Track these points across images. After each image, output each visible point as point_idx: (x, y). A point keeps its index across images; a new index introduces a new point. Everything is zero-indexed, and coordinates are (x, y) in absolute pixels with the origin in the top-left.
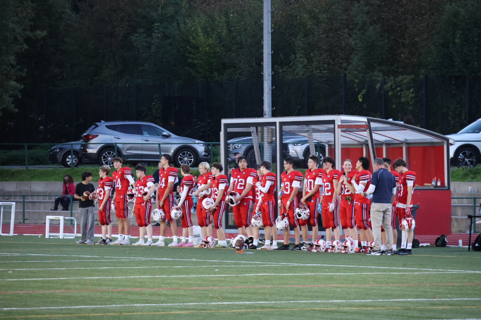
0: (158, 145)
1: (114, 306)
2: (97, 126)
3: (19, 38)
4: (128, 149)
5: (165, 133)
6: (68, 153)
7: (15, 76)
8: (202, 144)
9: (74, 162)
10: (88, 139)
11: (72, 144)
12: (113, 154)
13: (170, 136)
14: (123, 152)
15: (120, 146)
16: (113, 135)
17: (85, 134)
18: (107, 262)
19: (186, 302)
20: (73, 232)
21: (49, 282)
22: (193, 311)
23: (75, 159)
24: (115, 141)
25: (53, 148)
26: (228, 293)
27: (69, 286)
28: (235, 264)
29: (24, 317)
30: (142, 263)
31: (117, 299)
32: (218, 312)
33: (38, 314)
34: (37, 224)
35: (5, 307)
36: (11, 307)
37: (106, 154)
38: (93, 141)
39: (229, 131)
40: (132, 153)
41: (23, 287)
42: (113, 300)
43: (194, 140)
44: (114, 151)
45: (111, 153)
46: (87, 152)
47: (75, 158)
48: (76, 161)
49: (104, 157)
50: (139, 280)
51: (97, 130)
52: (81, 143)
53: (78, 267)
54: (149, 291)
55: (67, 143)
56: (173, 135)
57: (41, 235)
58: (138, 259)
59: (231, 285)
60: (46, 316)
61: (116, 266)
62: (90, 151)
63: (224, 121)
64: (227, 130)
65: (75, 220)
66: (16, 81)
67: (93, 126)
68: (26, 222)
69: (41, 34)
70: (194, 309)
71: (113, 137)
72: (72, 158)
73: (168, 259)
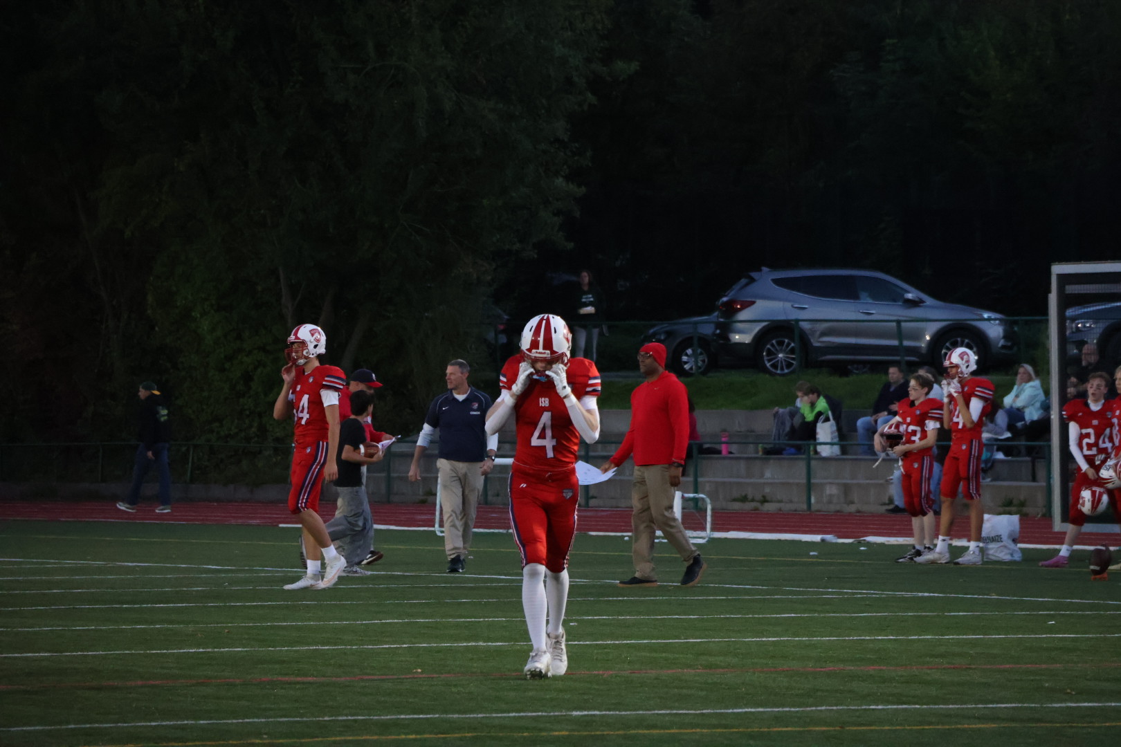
0: (894, 324)
1: (823, 708)
2: (752, 280)
3: (576, 79)
4: (823, 334)
5: (910, 296)
6: (687, 342)
7: (565, 167)
8: (997, 322)
9: (700, 364)
10: (730, 310)
11: (696, 323)
12: (789, 344)
13: (922, 301)
14: (812, 341)
15: (805, 325)
16: (789, 301)
17: (725, 299)
18: (791, 601)
19: (992, 702)
20: (704, 529)
21: (665, 648)
22: (1013, 725)
23: (701, 358)
24: (794, 315)
25: (651, 331)
26: (1087, 680)
27: (711, 659)
28: (1092, 607)
29: (621, 732)
30: (870, 604)
31: (827, 691)
32: (1071, 727)
33: (654, 727)
34: (618, 507)
35: (576, 709)
36: (589, 709)
37: (773, 345)
38: (744, 315)
39: (1070, 292)
40: (834, 343)
41: (608, 660)
42: (819, 693)
43: (979, 312)
44: (792, 339)
45: (784, 342)
46: (729, 340)
47: (701, 354)
48: (703, 361)
49: (769, 353)
50: (871, 645)
51: (754, 288)
52: (715, 320)
53: (727, 613)
54: (900, 673)
55: (681, 321)
56: (929, 301)
57: (630, 534)
58: (860, 593)
59: (1092, 660)
60: (673, 731)
61: (815, 611)
62: (737, 338)
63: (1058, 269)
64: (1064, 290)
65: (708, 501)
66: (568, 178)
67: (743, 281)
68: (592, 502)
69: (625, 68)
70: (1013, 720)
71: (788, 305)
72: (695, 354)
73: (932, 594)
